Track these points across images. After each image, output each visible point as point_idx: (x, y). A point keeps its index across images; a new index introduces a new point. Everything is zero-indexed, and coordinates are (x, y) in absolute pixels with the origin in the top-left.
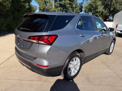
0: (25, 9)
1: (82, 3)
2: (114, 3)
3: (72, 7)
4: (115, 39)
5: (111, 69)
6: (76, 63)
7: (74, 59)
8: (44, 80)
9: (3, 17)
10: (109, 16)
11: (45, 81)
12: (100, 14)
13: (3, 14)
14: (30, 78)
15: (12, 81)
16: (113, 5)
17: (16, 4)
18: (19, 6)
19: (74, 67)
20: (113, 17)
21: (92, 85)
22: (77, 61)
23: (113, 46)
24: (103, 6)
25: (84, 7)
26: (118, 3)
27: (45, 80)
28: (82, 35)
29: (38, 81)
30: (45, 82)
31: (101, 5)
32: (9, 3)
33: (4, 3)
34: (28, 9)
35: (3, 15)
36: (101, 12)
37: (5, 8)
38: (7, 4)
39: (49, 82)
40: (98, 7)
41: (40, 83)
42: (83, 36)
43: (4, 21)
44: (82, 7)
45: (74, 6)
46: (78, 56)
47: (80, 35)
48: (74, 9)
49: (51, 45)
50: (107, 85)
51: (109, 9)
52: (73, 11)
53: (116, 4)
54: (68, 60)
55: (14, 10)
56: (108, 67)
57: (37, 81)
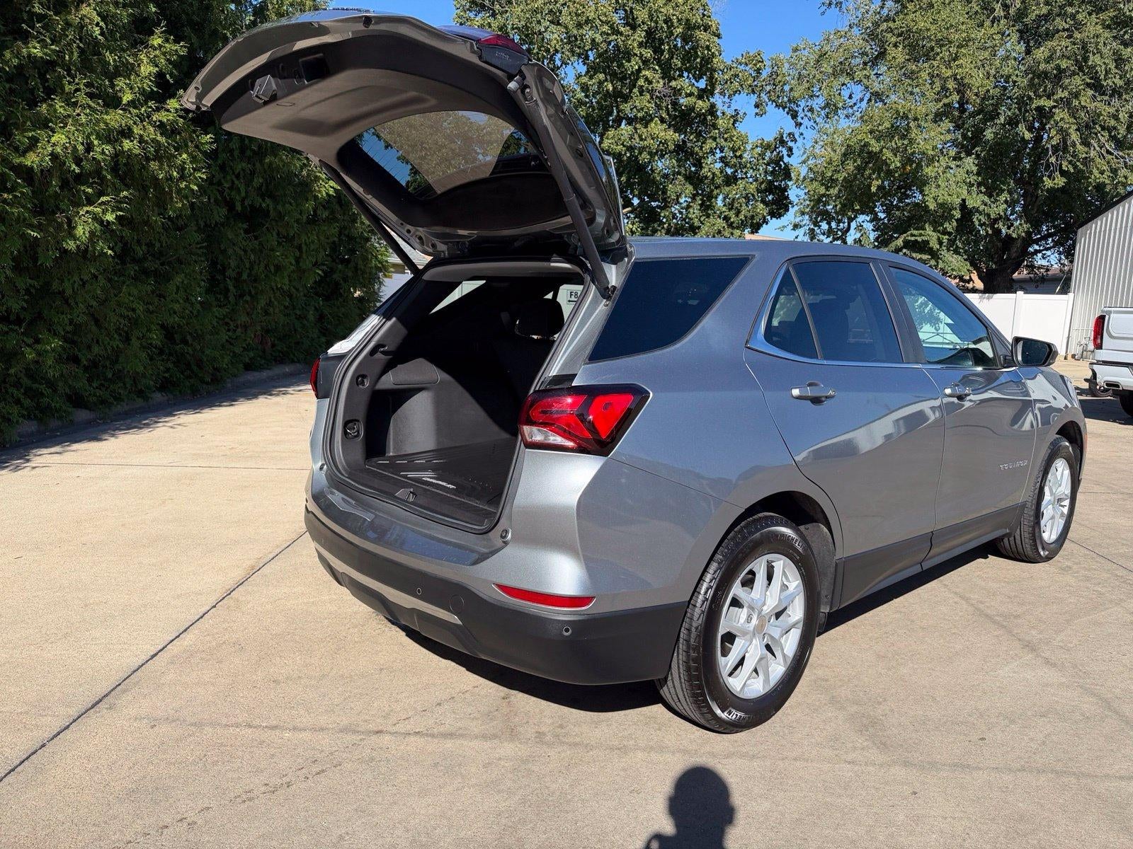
0: (309, 206)
1: (782, 142)
2: (1064, 133)
3: (694, 180)
4: (1073, 434)
5: (1054, 665)
6: (771, 603)
7: (759, 566)
8: (540, 735)
9: (132, 269)
10: (1028, 241)
11: (548, 738)
12: (950, 226)
13: (140, 251)
14: (431, 722)
15: (306, 735)
16: (1062, 148)
17: (240, 166)
18: (258, 181)
19: (759, 629)
20: (1070, 254)
21: (906, 764)
22: (785, 588)
23: (1065, 488)
24: (970, 163)
25: (804, 171)
26: (1104, 137)
27: (544, 729)
28: (809, 392)
29: (495, 736)
30: (550, 745)
31: (953, 152)
32: (194, 159)
33: (154, 165)
34: (328, 202)
35: (134, 260)
36: (957, 214)
37: (162, 202)
38: (182, 169)
39: (576, 744)
40: (929, 171)
41: (508, 749)
42: (816, 401)
43: (140, 308)
44: (787, 173)
45: (713, 165)
46: (784, 547)
47: (796, 392)
48: (710, 196)
49: (606, 454)
50: (1023, 769)
51: (1030, 183)
52: (706, 208)
53: (1086, 143)
54: (714, 566)
55: (220, 213)
56: (1030, 647)
57: (485, 737)
